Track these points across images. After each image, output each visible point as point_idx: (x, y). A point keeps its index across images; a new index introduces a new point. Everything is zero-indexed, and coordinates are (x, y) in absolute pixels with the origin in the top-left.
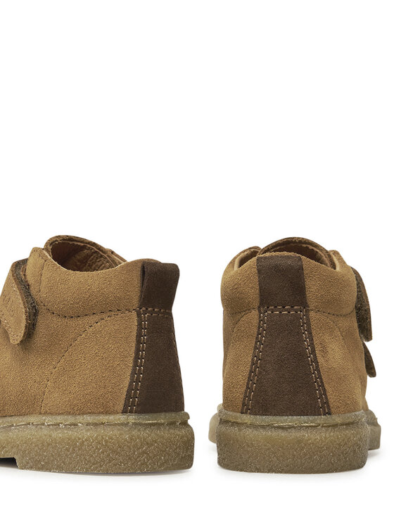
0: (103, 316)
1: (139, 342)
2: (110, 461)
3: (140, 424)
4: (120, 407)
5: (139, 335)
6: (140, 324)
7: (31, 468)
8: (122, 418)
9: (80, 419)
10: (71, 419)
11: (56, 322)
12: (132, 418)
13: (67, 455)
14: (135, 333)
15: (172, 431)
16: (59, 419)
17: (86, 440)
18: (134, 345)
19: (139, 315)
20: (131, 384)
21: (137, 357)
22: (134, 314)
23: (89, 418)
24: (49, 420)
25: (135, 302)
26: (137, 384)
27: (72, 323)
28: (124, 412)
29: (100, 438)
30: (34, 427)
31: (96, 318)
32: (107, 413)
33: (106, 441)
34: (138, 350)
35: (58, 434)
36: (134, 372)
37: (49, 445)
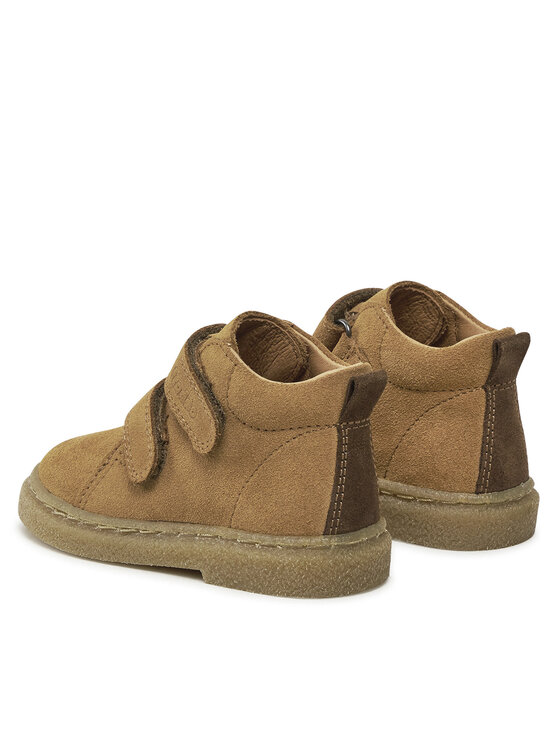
0: (301, 431)
1: (339, 459)
2: (313, 587)
3: (343, 547)
4: (321, 528)
5: (339, 453)
6: (340, 441)
7: (221, 585)
8: (323, 540)
9: (280, 541)
10: (268, 540)
11: (247, 434)
12: (334, 541)
13: (265, 578)
14: (335, 450)
15: (373, 548)
16: (254, 538)
17: (288, 565)
18: (334, 462)
19: (339, 430)
20: (332, 504)
21: (338, 476)
22: (334, 429)
23: (290, 541)
24: (241, 536)
25: (336, 418)
26: (339, 504)
27: (267, 437)
28: (325, 533)
29: (302, 563)
30: (223, 542)
31: (294, 433)
32: (308, 535)
33: (309, 567)
34: (338, 468)
35: (254, 555)
36: (334, 492)
37: (243, 564)
